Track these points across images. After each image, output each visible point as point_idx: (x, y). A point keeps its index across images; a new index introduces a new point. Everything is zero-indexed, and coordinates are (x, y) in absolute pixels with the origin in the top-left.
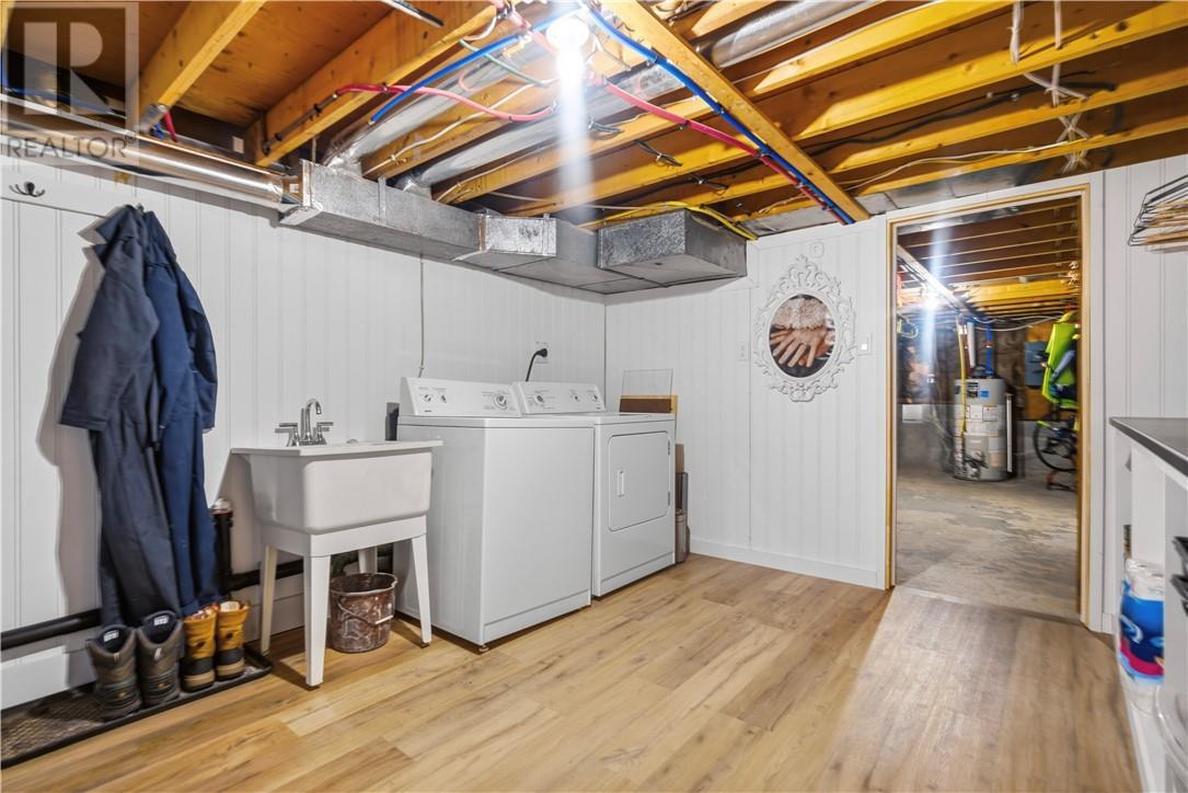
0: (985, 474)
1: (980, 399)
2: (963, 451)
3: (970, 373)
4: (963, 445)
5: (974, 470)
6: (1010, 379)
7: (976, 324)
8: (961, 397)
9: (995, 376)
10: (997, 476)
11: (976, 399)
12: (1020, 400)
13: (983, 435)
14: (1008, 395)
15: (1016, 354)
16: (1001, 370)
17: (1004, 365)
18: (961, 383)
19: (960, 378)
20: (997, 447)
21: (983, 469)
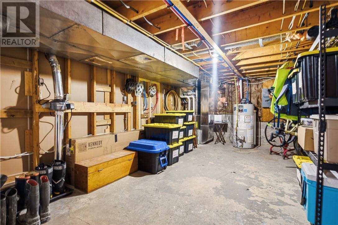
0: (245, 145)
1: (244, 113)
2: (236, 135)
3: (240, 101)
4: (237, 133)
5: (241, 144)
6: (256, 105)
7: (243, 81)
8: (236, 112)
9: (250, 102)
10: (250, 146)
11: (242, 113)
12: (259, 113)
13: (245, 128)
14: (255, 111)
15: (259, 94)
16: (253, 101)
17: (254, 99)
18: (236, 106)
19: (236, 104)
20: (250, 134)
21: (244, 143)
